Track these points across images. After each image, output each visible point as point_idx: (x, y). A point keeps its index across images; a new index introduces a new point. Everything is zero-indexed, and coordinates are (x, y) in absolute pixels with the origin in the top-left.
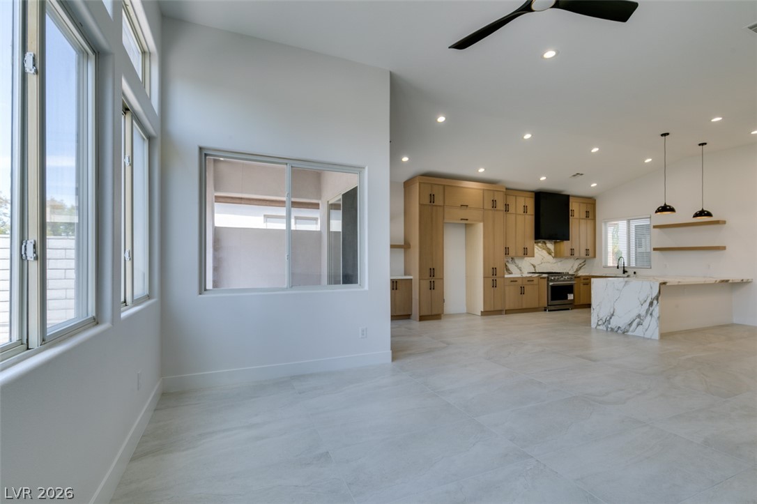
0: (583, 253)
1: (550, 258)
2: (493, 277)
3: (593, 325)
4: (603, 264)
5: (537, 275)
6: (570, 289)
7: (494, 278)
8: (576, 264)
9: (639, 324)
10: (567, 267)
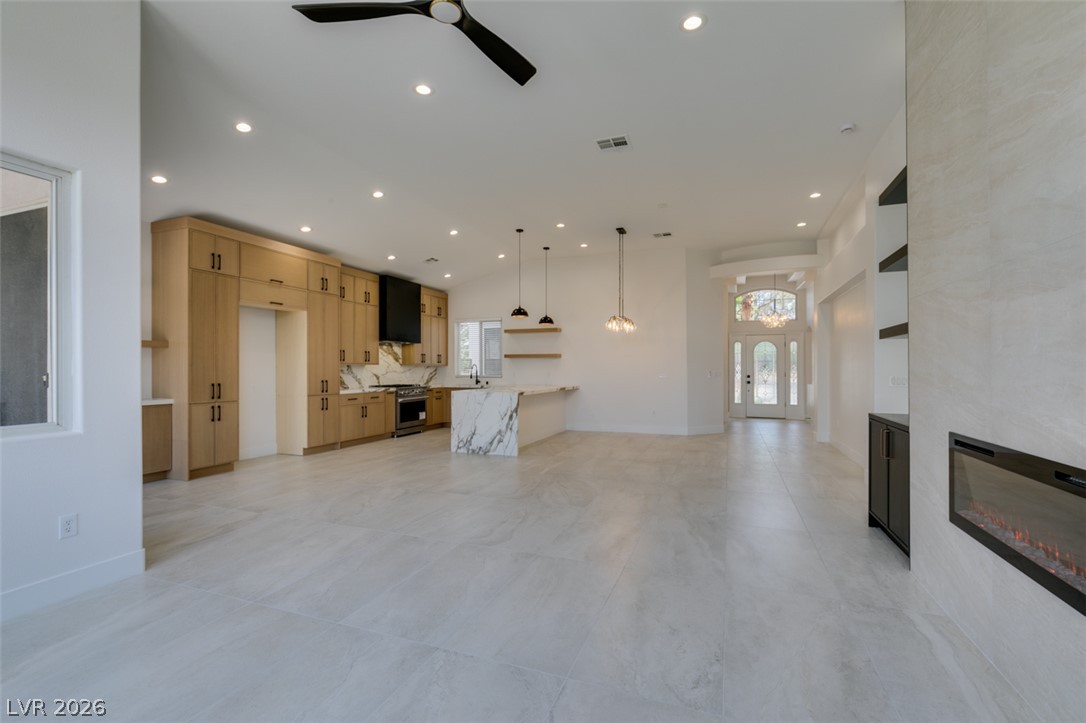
0: (435, 360)
1: (396, 366)
2: (323, 394)
3: (454, 449)
4: (456, 373)
5: (383, 389)
6: (420, 406)
7: (325, 395)
8: (427, 373)
9: (500, 441)
10: (416, 377)
